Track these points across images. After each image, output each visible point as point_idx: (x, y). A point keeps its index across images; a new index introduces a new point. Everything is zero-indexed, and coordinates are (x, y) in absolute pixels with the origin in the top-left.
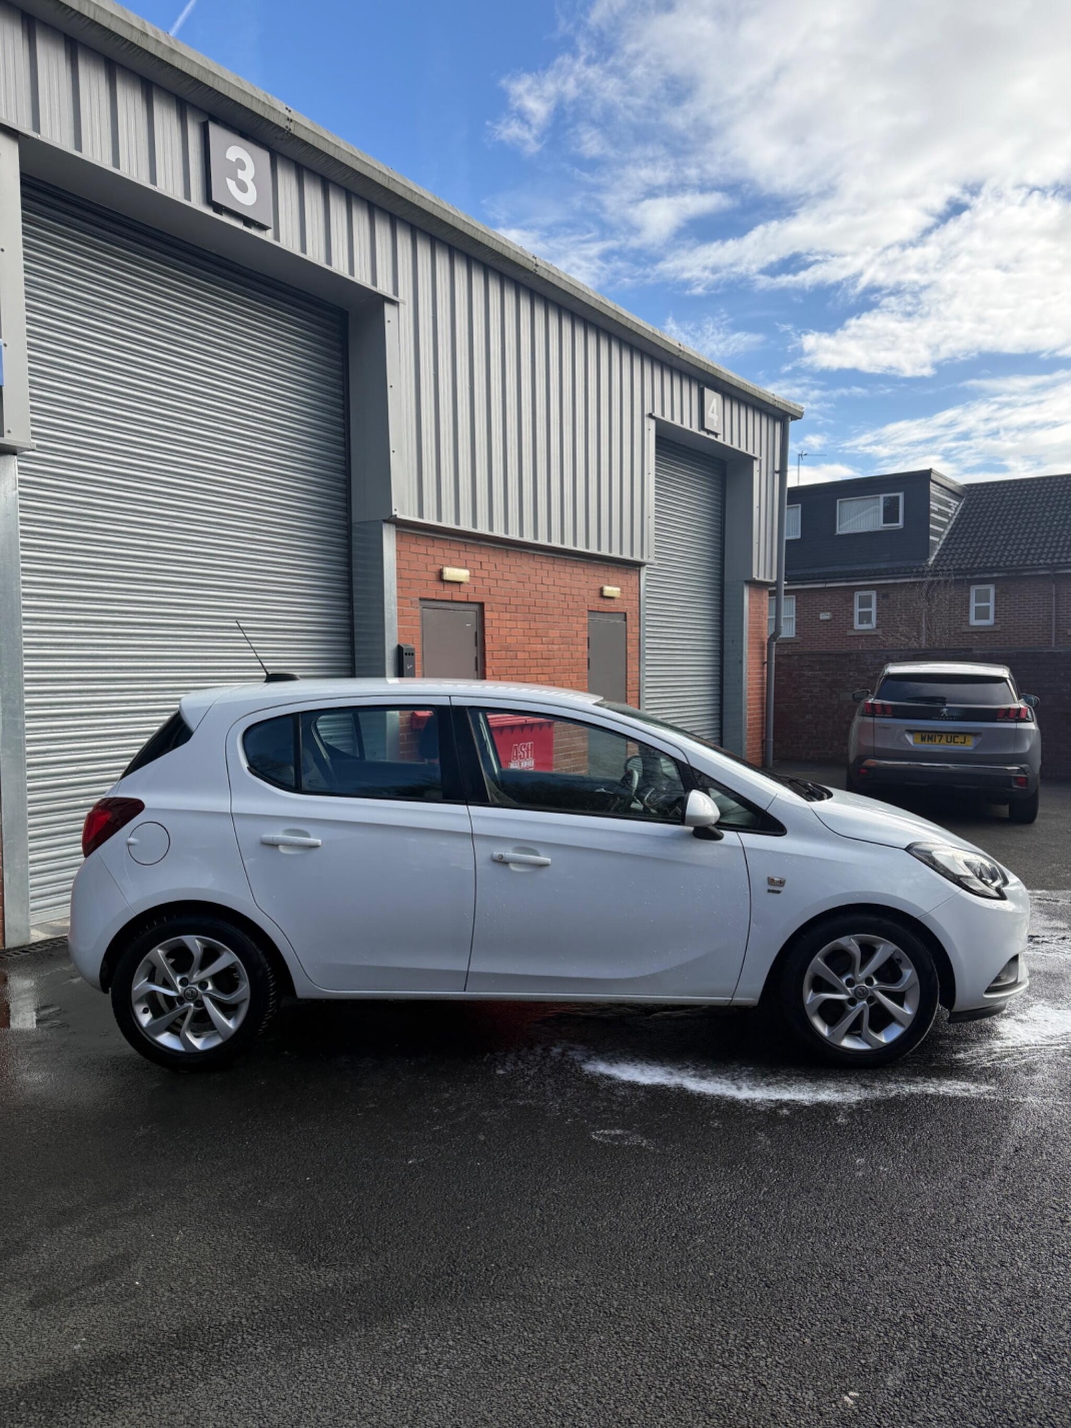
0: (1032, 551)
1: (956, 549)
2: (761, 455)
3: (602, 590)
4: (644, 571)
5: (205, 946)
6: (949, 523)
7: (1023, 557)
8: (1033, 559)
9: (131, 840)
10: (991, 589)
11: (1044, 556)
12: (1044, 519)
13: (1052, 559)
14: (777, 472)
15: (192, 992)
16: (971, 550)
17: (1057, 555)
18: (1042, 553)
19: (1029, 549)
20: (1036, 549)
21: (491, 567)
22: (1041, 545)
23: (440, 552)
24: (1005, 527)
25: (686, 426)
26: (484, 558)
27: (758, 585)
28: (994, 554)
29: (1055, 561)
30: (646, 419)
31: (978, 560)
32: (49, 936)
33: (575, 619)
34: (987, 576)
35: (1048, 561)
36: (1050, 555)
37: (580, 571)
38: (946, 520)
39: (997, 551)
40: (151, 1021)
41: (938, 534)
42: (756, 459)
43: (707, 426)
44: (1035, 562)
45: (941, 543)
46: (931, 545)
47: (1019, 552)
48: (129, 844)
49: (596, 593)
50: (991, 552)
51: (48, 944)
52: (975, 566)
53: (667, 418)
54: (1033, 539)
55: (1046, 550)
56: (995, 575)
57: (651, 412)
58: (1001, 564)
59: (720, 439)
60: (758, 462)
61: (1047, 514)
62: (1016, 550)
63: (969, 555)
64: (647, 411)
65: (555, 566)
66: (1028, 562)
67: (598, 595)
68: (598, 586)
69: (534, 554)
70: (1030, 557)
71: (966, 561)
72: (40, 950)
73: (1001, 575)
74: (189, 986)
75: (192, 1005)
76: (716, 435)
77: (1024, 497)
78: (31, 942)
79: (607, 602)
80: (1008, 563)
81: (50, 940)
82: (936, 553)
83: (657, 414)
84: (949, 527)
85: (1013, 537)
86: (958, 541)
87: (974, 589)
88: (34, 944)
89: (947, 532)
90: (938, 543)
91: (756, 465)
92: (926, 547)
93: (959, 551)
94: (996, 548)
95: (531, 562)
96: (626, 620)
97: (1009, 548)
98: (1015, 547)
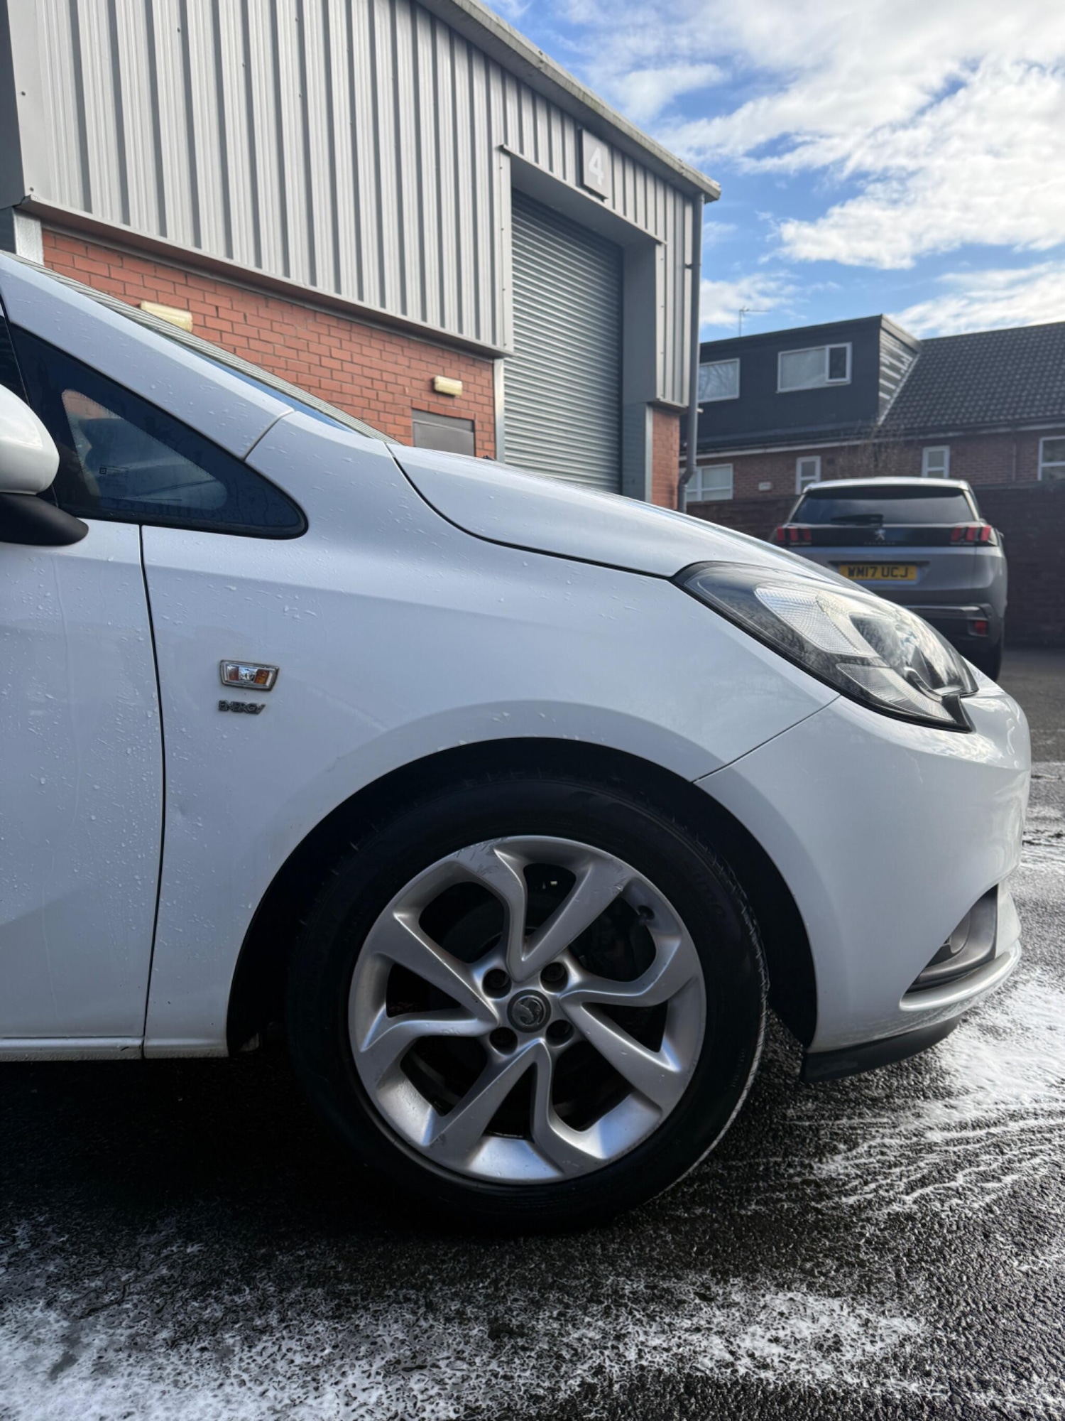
0: (992, 407)
1: (908, 407)
2: (666, 239)
3: (433, 382)
4: (500, 365)
6: (901, 380)
7: (982, 414)
8: (993, 415)
10: (946, 451)
11: (1005, 412)
12: (1006, 373)
13: (1013, 414)
14: (689, 267)
16: (925, 408)
17: (1019, 410)
18: (1003, 409)
19: (988, 405)
20: (996, 405)
21: (238, 317)
22: (1002, 400)
23: (136, 279)
24: (963, 383)
25: (557, 174)
26: (223, 303)
27: (664, 410)
28: (949, 411)
29: (1017, 416)
30: (495, 154)
31: (933, 418)
33: (391, 417)
34: (942, 435)
35: (1010, 417)
36: (1012, 411)
37: (397, 350)
38: (898, 377)
39: (954, 408)
41: (889, 392)
42: (659, 243)
43: (586, 182)
44: (995, 418)
45: (892, 401)
46: (881, 403)
47: (977, 409)
49: (424, 385)
50: (946, 409)
52: (929, 424)
53: (528, 156)
54: (994, 394)
55: (1007, 406)
56: (951, 434)
57: (503, 143)
58: (958, 422)
59: (607, 205)
60: (663, 247)
61: (1009, 368)
62: (974, 407)
63: (922, 414)
64: (497, 141)
65: (353, 335)
66: (987, 419)
67: (427, 388)
68: (427, 376)
69: (315, 311)
70: (989, 413)
71: (919, 420)
73: (957, 434)
76: (602, 198)
77: (984, 350)
79: (442, 400)
80: (965, 421)
82: (886, 412)
83: (513, 147)
84: (901, 385)
85: (971, 393)
86: (911, 399)
87: (927, 451)
89: (898, 390)
90: (887, 401)
91: (659, 252)
92: (876, 405)
93: (912, 409)
94: (952, 405)
95: (310, 321)
96: (473, 430)
97: (966, 404)
98: (973, 403)
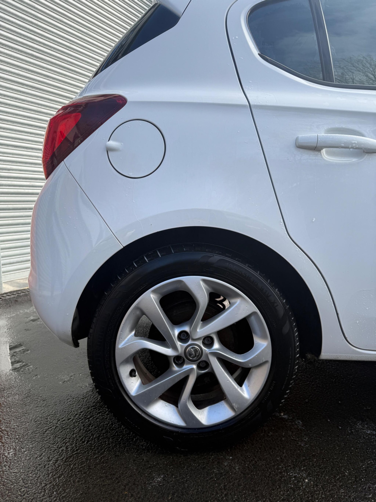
5: (211, 290)
9: (112, 143)
15: (196, 351)
32: (16, 289)
40: (140, 387)
48: (108, 150)
51: (15, 293)
72: (9, 297)
74: (190, 342)
75: (195, 367)
78: (3, 292)
81: (16, 291)
88: (5, 293)
